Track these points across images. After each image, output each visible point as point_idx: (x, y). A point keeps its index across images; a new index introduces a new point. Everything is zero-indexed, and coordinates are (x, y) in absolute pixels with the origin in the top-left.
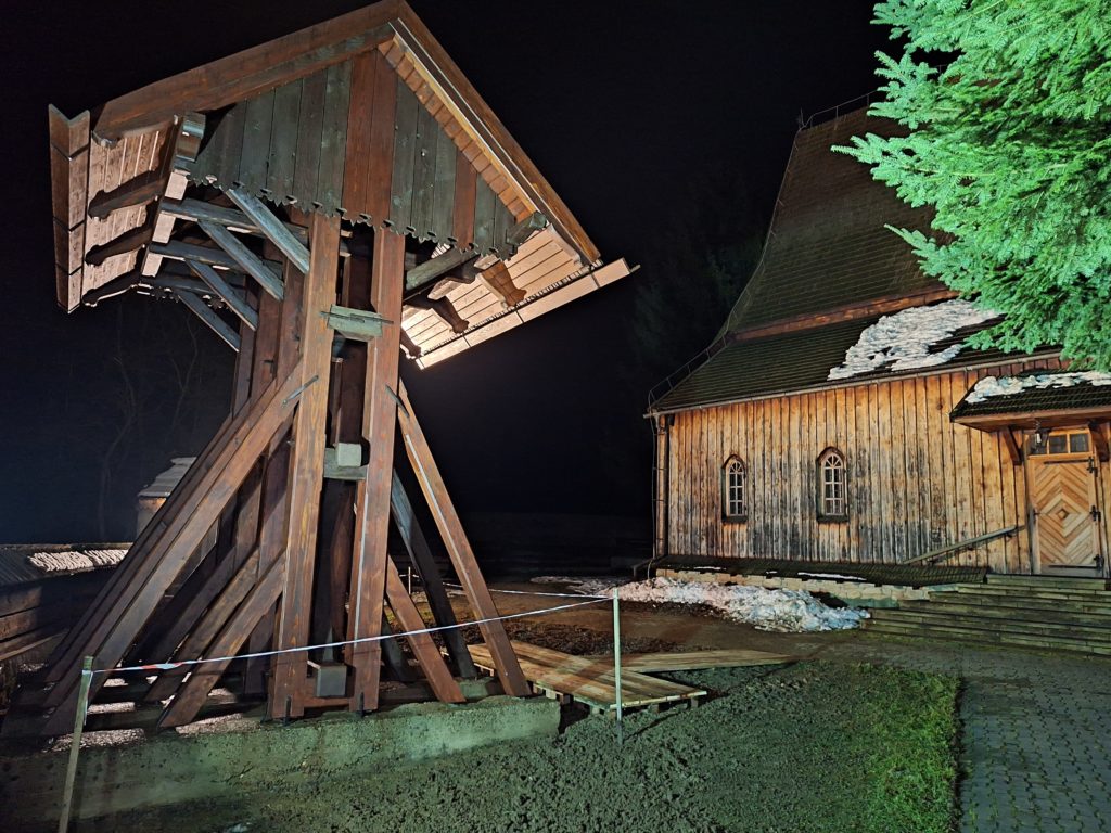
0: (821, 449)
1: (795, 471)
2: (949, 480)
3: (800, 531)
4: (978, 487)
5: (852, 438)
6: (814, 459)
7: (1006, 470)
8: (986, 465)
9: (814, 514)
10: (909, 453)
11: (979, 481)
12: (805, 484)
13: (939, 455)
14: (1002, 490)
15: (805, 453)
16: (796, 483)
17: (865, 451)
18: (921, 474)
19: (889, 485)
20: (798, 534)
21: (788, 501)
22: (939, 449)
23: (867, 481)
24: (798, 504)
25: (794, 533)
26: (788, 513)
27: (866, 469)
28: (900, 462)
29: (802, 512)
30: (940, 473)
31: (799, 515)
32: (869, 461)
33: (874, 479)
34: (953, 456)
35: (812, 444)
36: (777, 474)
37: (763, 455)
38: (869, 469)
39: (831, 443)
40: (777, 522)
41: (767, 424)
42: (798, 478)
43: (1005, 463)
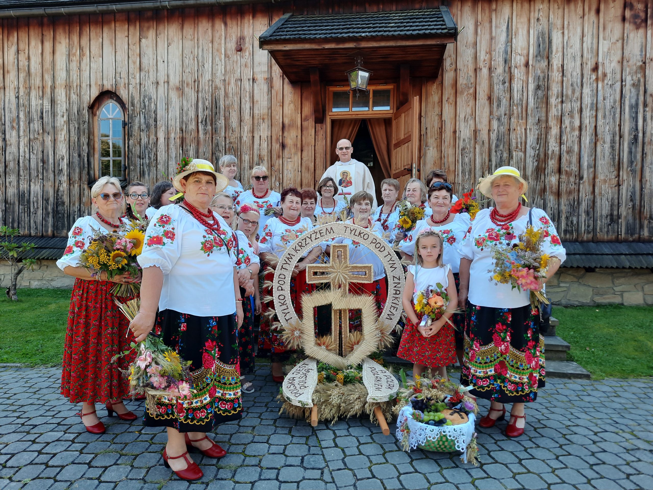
0: (95, 93)
1: (61, 121)
2: (246, 137)
3: (66, 199)
4: (276, 146)
5: (135, 82)
6: (86, 105)
7: (307, 128)
8: (286, 121)
9: (85, 177)
10: (204, 103)
11: (278, 139)
12: (74, 138)
13: (236, 107)
14: (302, 151)
15: (74, 97)
16: (62, 136)
17: (150, 99)
18: (215, 131)
19: (178, 141)
20: (63, 203)
21: (51, 160)
22: (236, 99)
23: (152, 137)
24: (64, 165)
25: (58, 202)
26: (51, 176)
27: (152, 122)
28: (192, 114)
29: (69, 175)
30: (237, 130)
31: (64, 178)
32: (155, 112)
33: (161, 135)
34: (252, 108)
35: (84, 85)
36: (36, 125)
37: (18, 97)
38: (156, 120)
39: (108, 86)
40: (36, 188)
41: (22, 57)
42: (64, 132)
43: (306, 119)
